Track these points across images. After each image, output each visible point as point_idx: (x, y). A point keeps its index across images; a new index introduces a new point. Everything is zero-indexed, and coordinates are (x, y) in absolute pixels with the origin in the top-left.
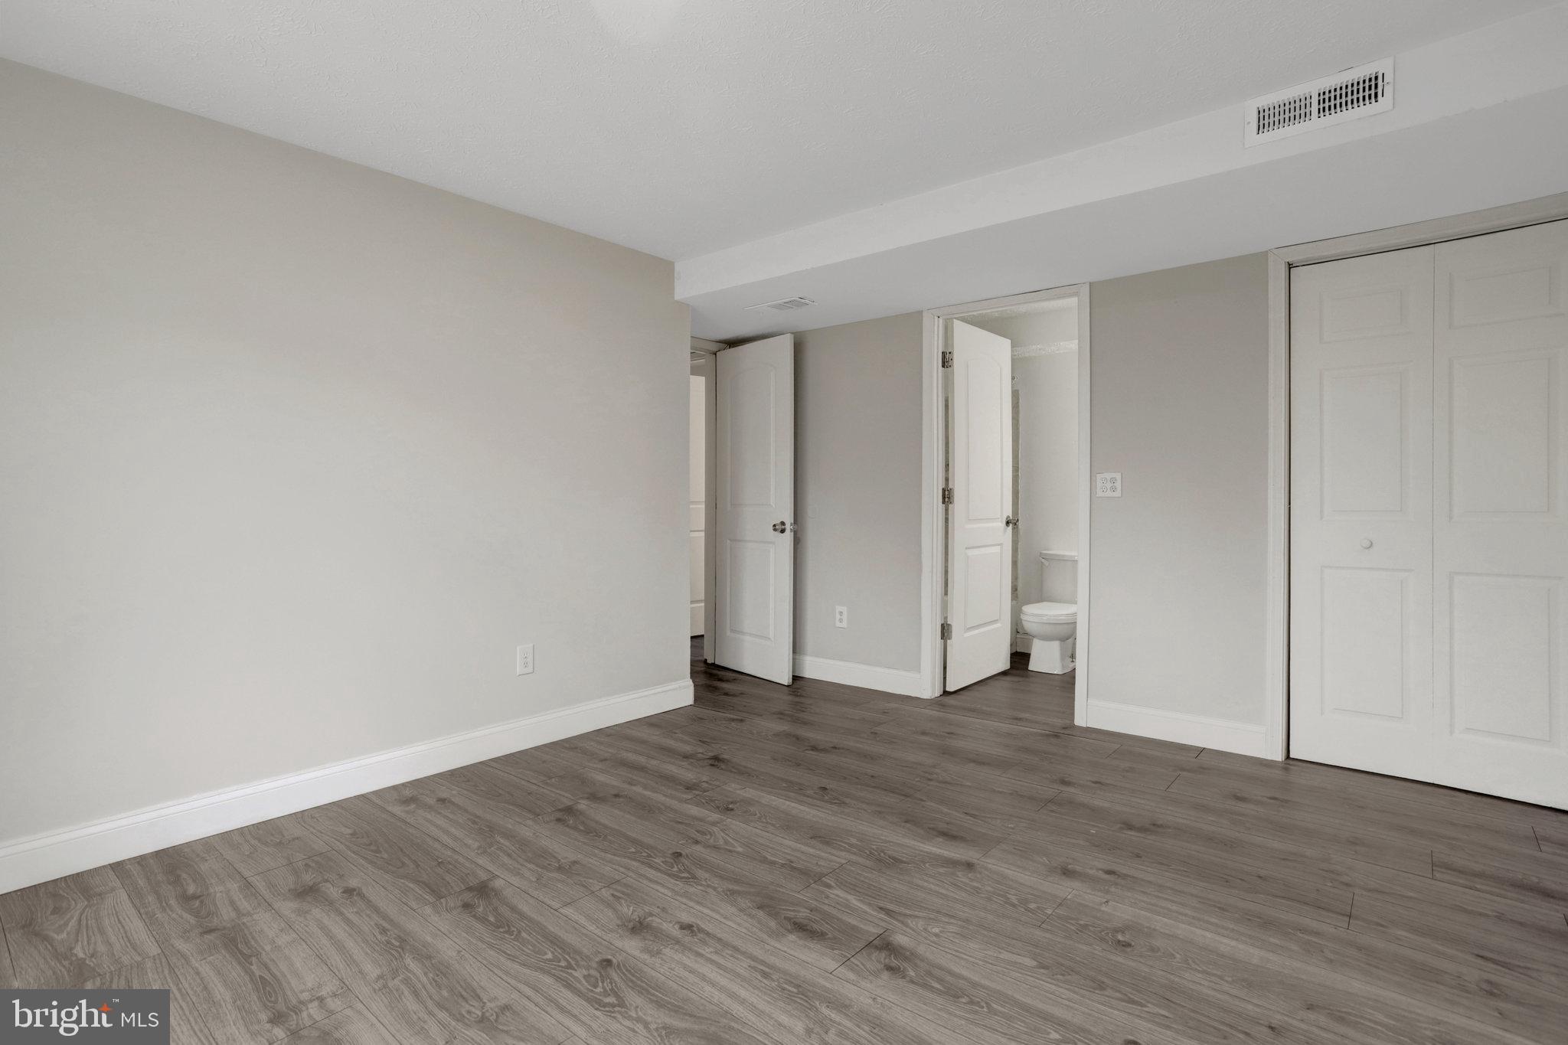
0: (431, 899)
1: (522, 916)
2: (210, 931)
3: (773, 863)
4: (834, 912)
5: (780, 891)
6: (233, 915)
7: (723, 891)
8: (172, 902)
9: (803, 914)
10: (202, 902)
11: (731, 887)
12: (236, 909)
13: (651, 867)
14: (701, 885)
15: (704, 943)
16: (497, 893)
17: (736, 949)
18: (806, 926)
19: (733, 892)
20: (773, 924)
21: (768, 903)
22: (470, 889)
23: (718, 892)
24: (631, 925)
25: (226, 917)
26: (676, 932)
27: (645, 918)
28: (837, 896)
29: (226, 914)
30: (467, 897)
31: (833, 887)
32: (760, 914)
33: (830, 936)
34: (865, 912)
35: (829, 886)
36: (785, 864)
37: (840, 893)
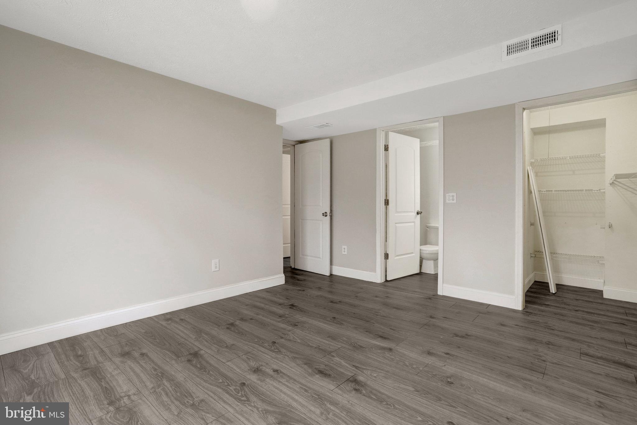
0: (175, 358)
1: (211, 365)
2: (85, 369)
3: (311, 347)
4: (335, 367)
5: (314, 358)
6: (96, 363)
7: (291, 357)
8: (72, 358)
9: (322, 367)
10: (83, 358)
11: (294, 356)
12: (97, 361)
13: (263, 347)
14: (283, 355)
15: (282, 377)
16: (201, 356)
17: (295, 380)
18: (323, 372)
19: (295, 358)
20: (310, 371)
21: (308, 362)
22: (191, 354)
23: (289, 358)
24: (253, 370)
25: (93, 364)
26: (271, 372)
27: (259, 367)
28: (336, 360)
29: (93, 363)
30: (190, 357)
31: (335, 357)
32: (306, 367)
33: (333, 376)
34: (347, 367)
35: (333, 356)
36: (317, 347)
37: (338, 359)
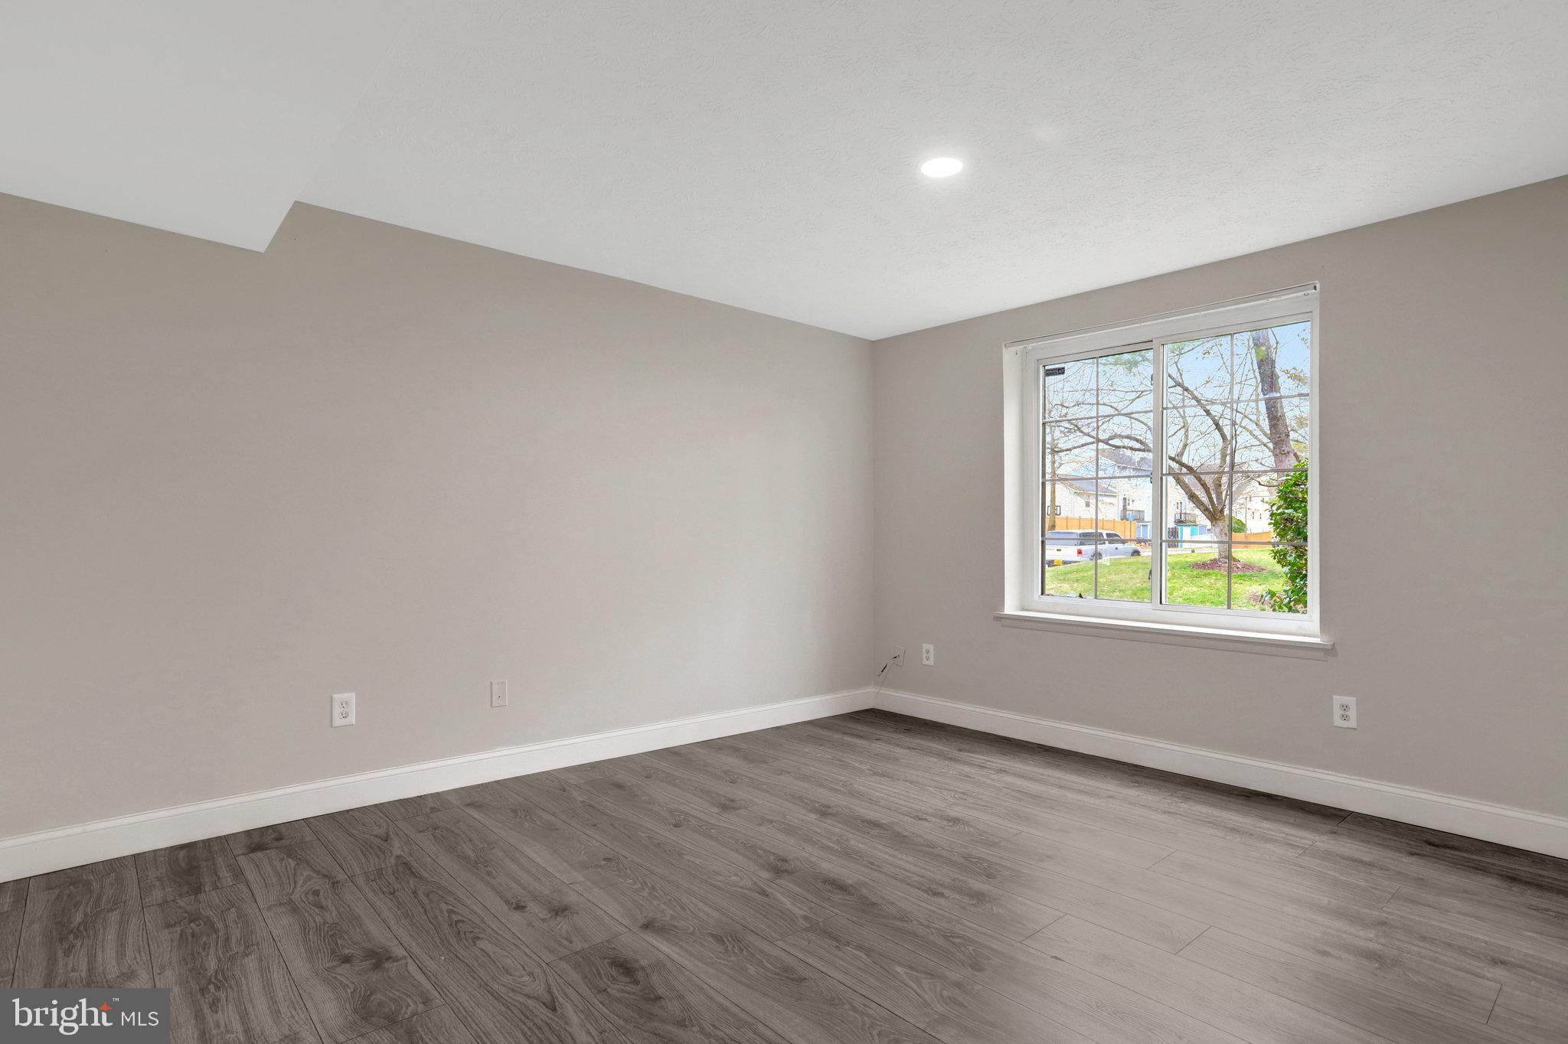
3: (859, 948)
4: (809, 897)
5: (856, 917)
7: (911, 921)
9: (837, 897)
14: (936, 929)
15: (919, 883)
18: (836, 889)
19: (901, 919)
20: (865, 892)
21: (868, 907)
23: (917, 920)
26: (946, 891)
28: (801, 909)
31: (801, 916)
32: (875, 899)
33: (819, 881)
34: (782, 894)
35: (806, 918)
36: (845, 945)
37: (797, 911)
